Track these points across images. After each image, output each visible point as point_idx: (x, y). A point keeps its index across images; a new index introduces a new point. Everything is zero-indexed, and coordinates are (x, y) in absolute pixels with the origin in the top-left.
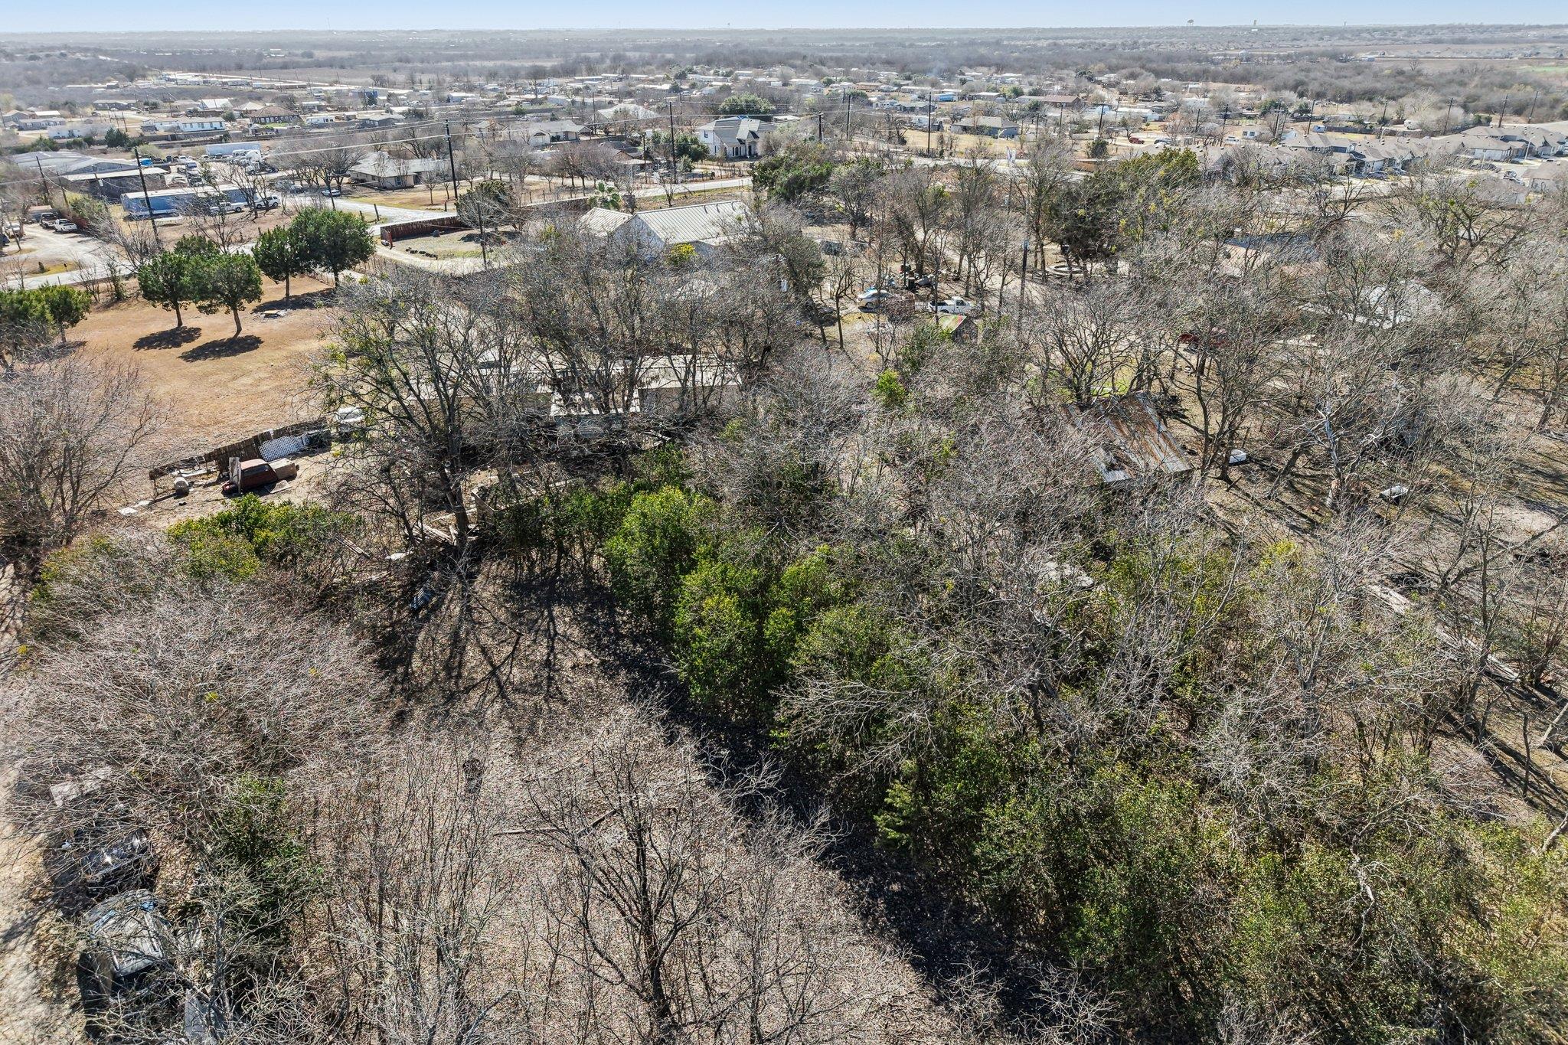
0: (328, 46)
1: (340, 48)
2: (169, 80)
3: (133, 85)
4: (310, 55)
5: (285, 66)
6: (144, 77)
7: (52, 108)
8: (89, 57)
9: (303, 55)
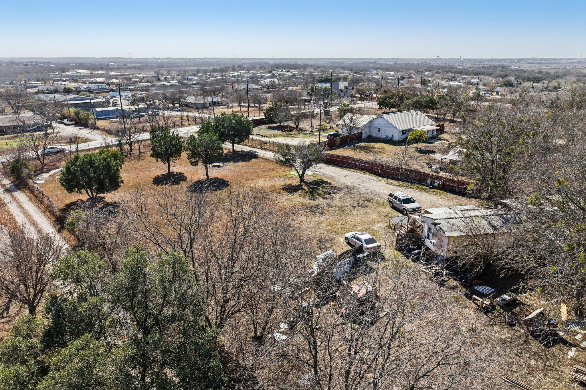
0: (131, 63)
1: (135, 63)
2: (77, 72)
3: (64, 74)
4: (126, 65)
5: (118, 68)
6: (68, 71)
7: (37, 81)
8: (46, 65)
9: (123, 65)
